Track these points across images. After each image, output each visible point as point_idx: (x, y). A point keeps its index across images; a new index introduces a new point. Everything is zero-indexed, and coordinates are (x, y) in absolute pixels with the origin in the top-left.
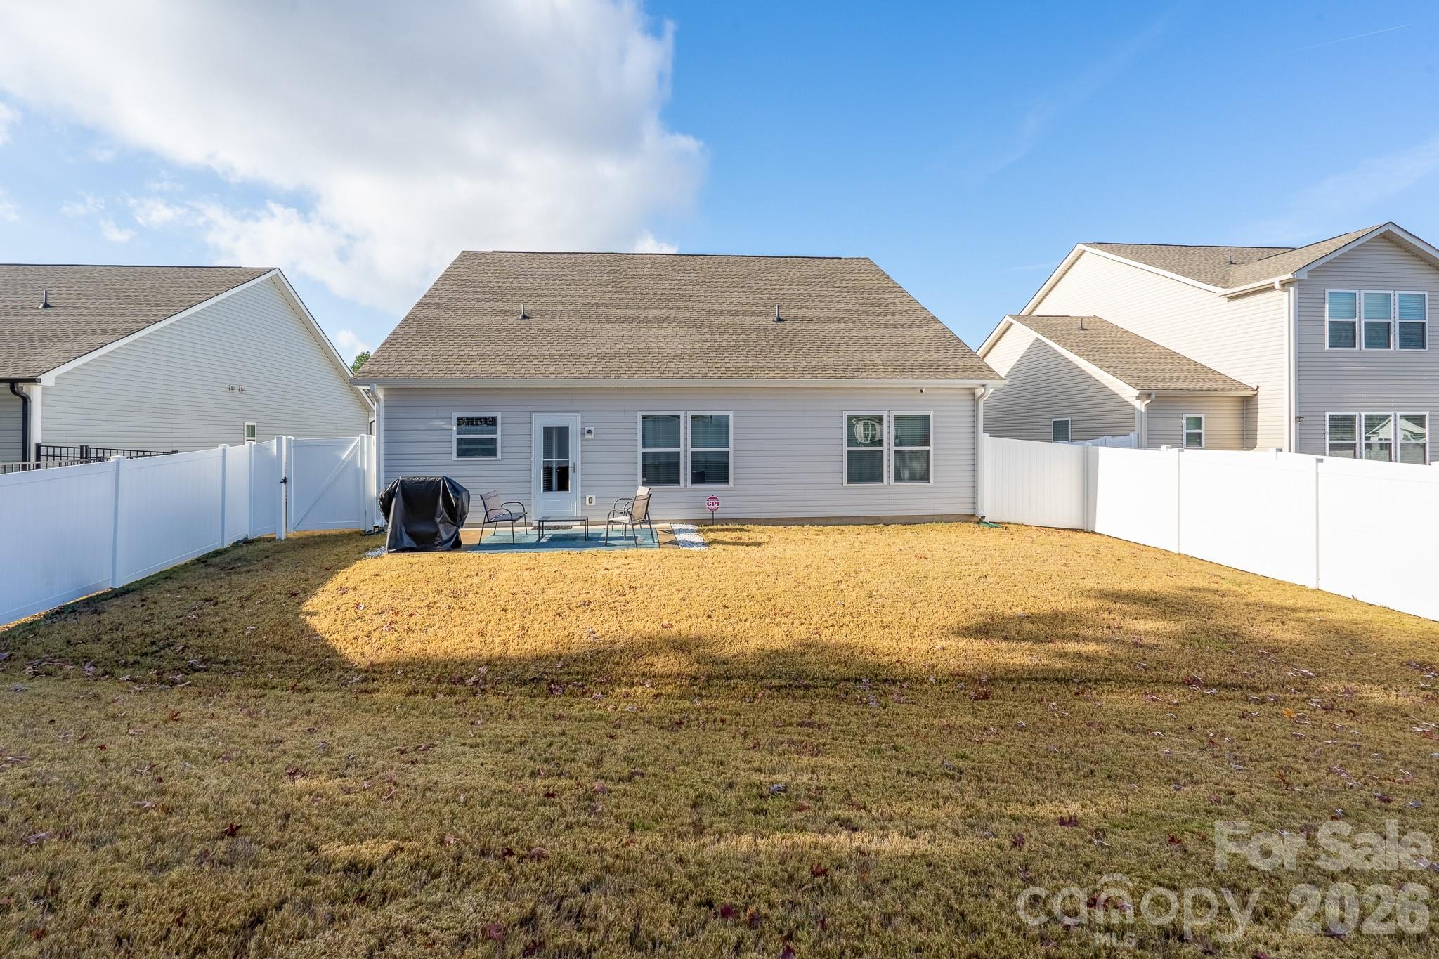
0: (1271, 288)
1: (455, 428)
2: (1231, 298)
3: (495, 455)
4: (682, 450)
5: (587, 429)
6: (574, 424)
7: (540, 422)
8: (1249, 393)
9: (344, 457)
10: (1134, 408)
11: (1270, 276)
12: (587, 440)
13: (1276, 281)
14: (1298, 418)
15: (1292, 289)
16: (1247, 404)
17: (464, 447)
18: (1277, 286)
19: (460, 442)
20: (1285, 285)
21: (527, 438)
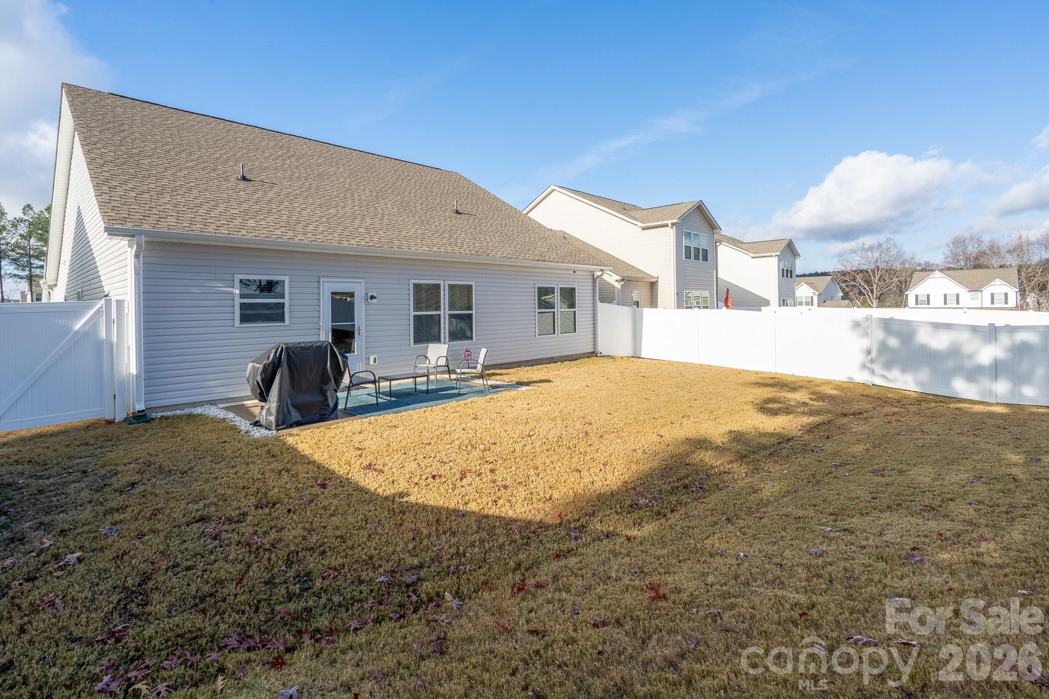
0: (667, 225)
1: (237, 292)
2: (644, 229)
3: (283, 320)
4: (442, 313)
5: (370, 294)
6: (359, 288)
7: (329, 286)
8: (654, 280)
9: (77, 327)
10: (614, 287)
11: (667, 219)
12: (370, 304)
13: (669, 222)
14: (678, 294)
15: (674, 227)
16: (653, 285)
17: (249, 312)
18: (670, 225)
19: (243, 306)
20: (673, 224)
21: (316, 302)
